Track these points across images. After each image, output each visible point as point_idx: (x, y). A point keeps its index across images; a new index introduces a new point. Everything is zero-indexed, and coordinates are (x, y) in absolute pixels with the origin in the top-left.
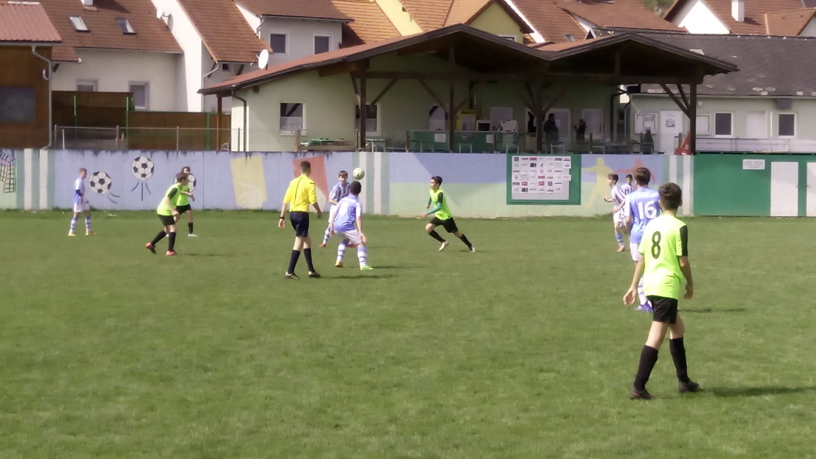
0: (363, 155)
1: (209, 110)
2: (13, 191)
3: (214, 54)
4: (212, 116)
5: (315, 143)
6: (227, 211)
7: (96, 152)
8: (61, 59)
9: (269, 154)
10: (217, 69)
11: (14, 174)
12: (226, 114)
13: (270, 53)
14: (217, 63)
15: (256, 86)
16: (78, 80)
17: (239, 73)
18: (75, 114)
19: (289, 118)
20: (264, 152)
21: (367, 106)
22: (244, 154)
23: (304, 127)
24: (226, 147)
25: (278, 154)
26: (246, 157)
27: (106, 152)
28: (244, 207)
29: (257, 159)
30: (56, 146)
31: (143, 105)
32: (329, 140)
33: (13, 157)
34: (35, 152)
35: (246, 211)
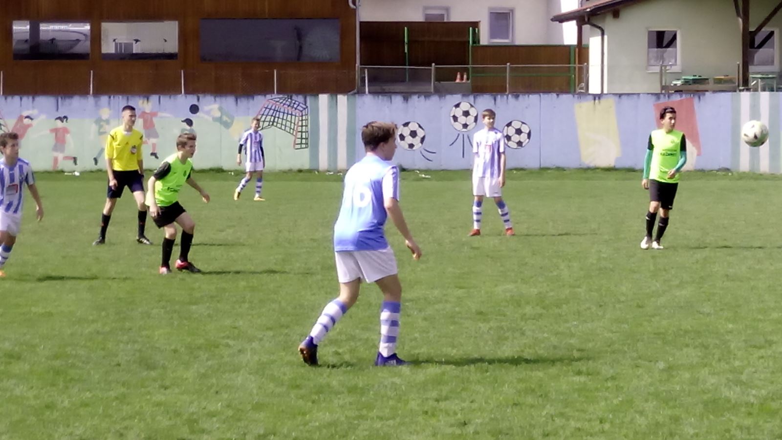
0: (745, 97)
2: (306, 148)
6: (569, 169)
7: (406, 97)
9: (623, 97)
11: (306, 126)
20: (613, 94)
21: (751, 32)
22: (591, 97)
25: (635, 96)
26: (595, 99)
27: (418, 97)
28: (592, 165)
29: (609, 103)
30: (357, 91)
33: (305, 105)
34: (332, 98)
35: (595, 169)
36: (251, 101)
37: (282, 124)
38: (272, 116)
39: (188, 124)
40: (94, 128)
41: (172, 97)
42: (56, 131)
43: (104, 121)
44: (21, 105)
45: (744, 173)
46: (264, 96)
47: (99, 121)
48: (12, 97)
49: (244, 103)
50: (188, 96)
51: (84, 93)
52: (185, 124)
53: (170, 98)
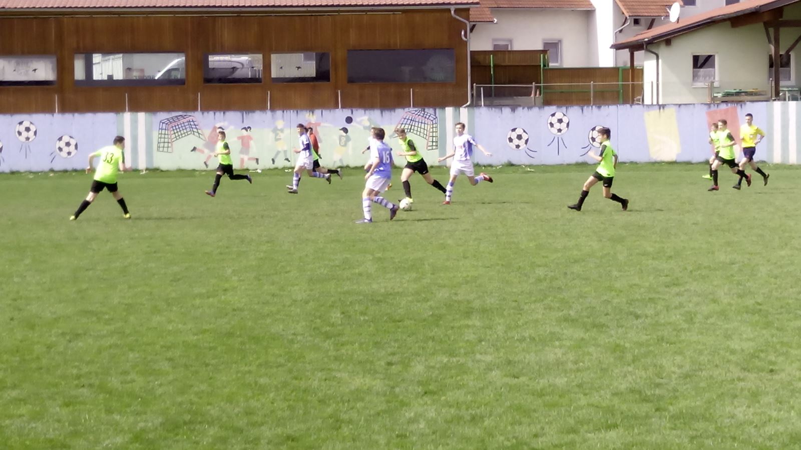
0: (777, 105)
1: (620, 65)
2: (436, 149)
3: (625, 9)
4: (625, 70)
5: (728, 94)
6: (640, 163)
7: (514, 108)
8: (478, 20)
9: (682, 106)
10: (628, 23)
11: (436, 132)
12: (638, 68)
13: (681, 6)
14: (628, 18)
15: (667, 39)
16: (494, 40)
17: (650, 27)
18: (492, 73)
19: (702, 70)
20: (677, 104)
21: (781, 55)
22: (657, 107)
23: (717, 78)
24: (639, 100)
25: (692, 106)
26: (660, 109)
27: (523, 109)
28: (659, 159)
29: (671, 111)
30: (475, 105)
31: (557, 62)
32: (742, 91)
33: (435, 116)
34: (456, 110)
35: (660, 163)
36: (393, 113)
37: (417, 131)
38: (409, 124)
39: (344, 132)
40: (271, 135)
41: (332, 111)
42: (242, 138)
43: (279, 130)
44: (215, 118)
45: (777, 164)
46: (402, 110)
47: (275, 130)
48: (208, 113)
49: (387, 114)
50: (344, 110)
51: (263, 108)
52: (342, 131)
53: (330, 111)
